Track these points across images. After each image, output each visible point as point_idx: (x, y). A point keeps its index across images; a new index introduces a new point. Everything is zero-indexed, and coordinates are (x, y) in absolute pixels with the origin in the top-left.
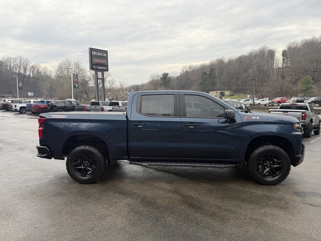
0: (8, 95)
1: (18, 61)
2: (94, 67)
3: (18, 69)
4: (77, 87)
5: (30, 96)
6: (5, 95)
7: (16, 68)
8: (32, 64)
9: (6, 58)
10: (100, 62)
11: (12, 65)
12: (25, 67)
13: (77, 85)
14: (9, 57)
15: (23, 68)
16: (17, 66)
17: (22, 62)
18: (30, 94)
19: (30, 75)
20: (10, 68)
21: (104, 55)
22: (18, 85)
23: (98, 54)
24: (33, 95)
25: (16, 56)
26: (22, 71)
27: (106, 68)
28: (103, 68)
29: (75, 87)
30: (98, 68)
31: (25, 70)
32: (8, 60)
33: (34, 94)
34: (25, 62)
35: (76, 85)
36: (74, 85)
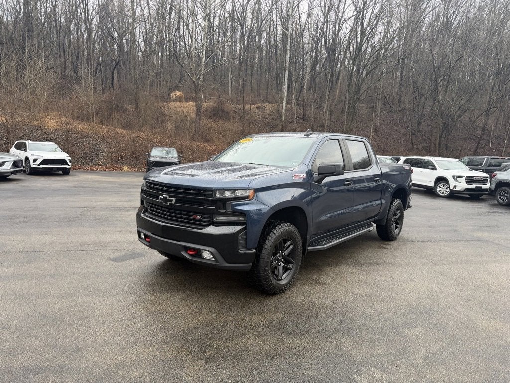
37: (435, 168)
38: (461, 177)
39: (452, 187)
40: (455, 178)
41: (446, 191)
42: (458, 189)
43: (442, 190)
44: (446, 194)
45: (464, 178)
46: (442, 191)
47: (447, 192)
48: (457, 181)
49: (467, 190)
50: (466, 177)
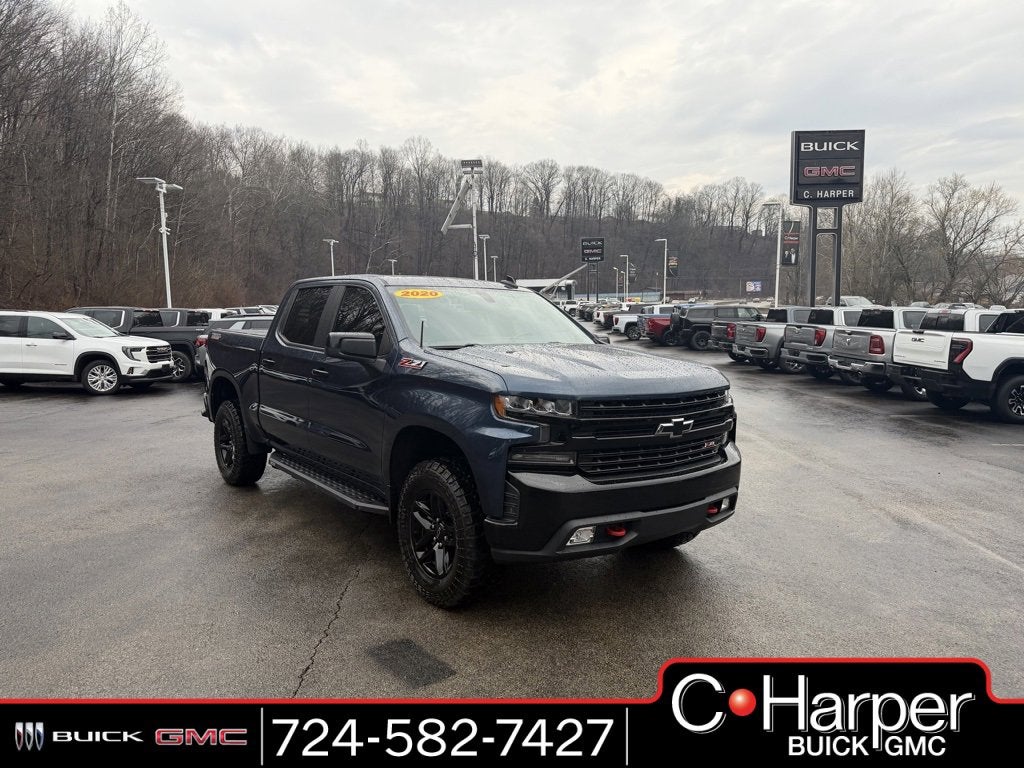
0: (692, 292)
1: (731, 193)
2: (806, 194)
3: (729, 215)
4: (793, 261)
5: (752, 292)
6: (686, 292)
7: (723, 214)
8: (766, 199)
9: (700, 189)
10: (830, 173)
11: (714, 206)
12: (748, 207)
13: (793, 257)
14: (710, 183)
15: (741, 214)
16: (726, 209)
17: (740, 196)
18: (751, 287)
19: (758, 231)
20: (709, 217)
21: (849, 146)
22: (668, 263)
23: (825, 149)
24: (758, 289)
25: (727, 180)
26: (739, 222)
27: (851, 193)
28: (839, 193)
29: (786, 261)
30: (819, 194)
31: (748, 218)
32: (706, 194)
33: (762, 287)
34: (750, 195)
35: (790, 256)
36: (783, 255)
37: (68, 337)
38: (139, 349)
39: (124, 372)
40: (129, 352)
41: (108, 381)
42: (137, 373)
43: (100, 379)
44: (109, 388)
45: (144, 351)
46: (100, 382)
47: (112, 382)
48: (133, 358)
49: (153, 373)
50: (148, 348)
